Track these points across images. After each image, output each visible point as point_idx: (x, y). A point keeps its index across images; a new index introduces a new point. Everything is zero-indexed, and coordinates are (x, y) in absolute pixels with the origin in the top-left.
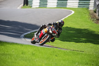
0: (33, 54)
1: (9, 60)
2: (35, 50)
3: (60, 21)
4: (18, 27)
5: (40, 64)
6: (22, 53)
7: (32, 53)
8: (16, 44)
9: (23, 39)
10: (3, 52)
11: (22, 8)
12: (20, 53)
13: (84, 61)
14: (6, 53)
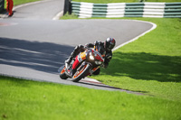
0: (82, 103)
1: (38, 114)
2: (85, 95)
6: (61, 101)
8: (51, 83)
10: (26, 99)
11: (60, 18)
12: (58, 100)
13: (175, 115)
14: (32, 99)
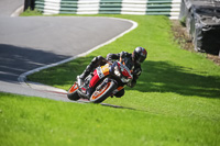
0: (47, 118)
2: (51, 109)
3: (137, 50)
4: (13, 58)
5: (61, 139)
6: (22, 116)
7: (45, 115)
8: (9, 95)
9: (24, 85)
12: (18, 115)
13: (160, 132)
